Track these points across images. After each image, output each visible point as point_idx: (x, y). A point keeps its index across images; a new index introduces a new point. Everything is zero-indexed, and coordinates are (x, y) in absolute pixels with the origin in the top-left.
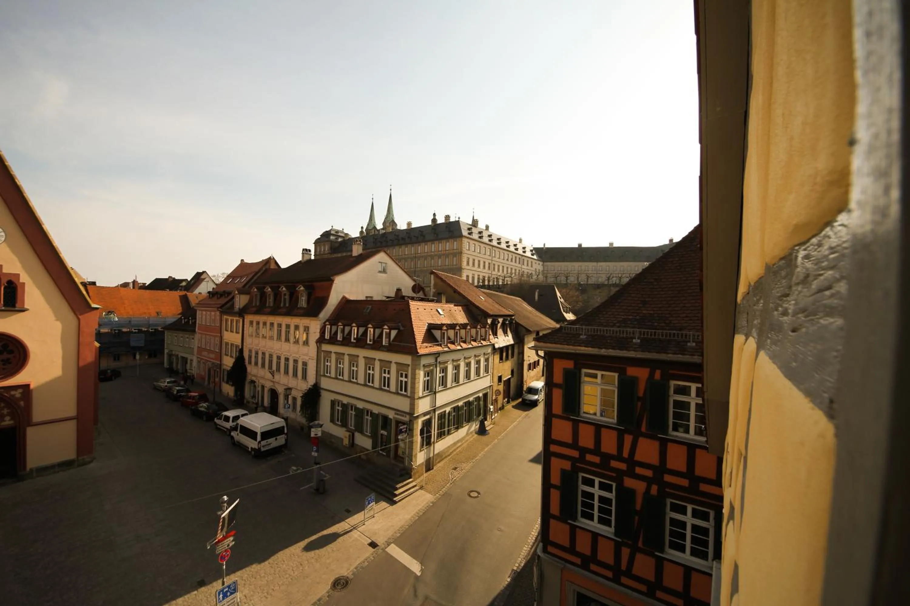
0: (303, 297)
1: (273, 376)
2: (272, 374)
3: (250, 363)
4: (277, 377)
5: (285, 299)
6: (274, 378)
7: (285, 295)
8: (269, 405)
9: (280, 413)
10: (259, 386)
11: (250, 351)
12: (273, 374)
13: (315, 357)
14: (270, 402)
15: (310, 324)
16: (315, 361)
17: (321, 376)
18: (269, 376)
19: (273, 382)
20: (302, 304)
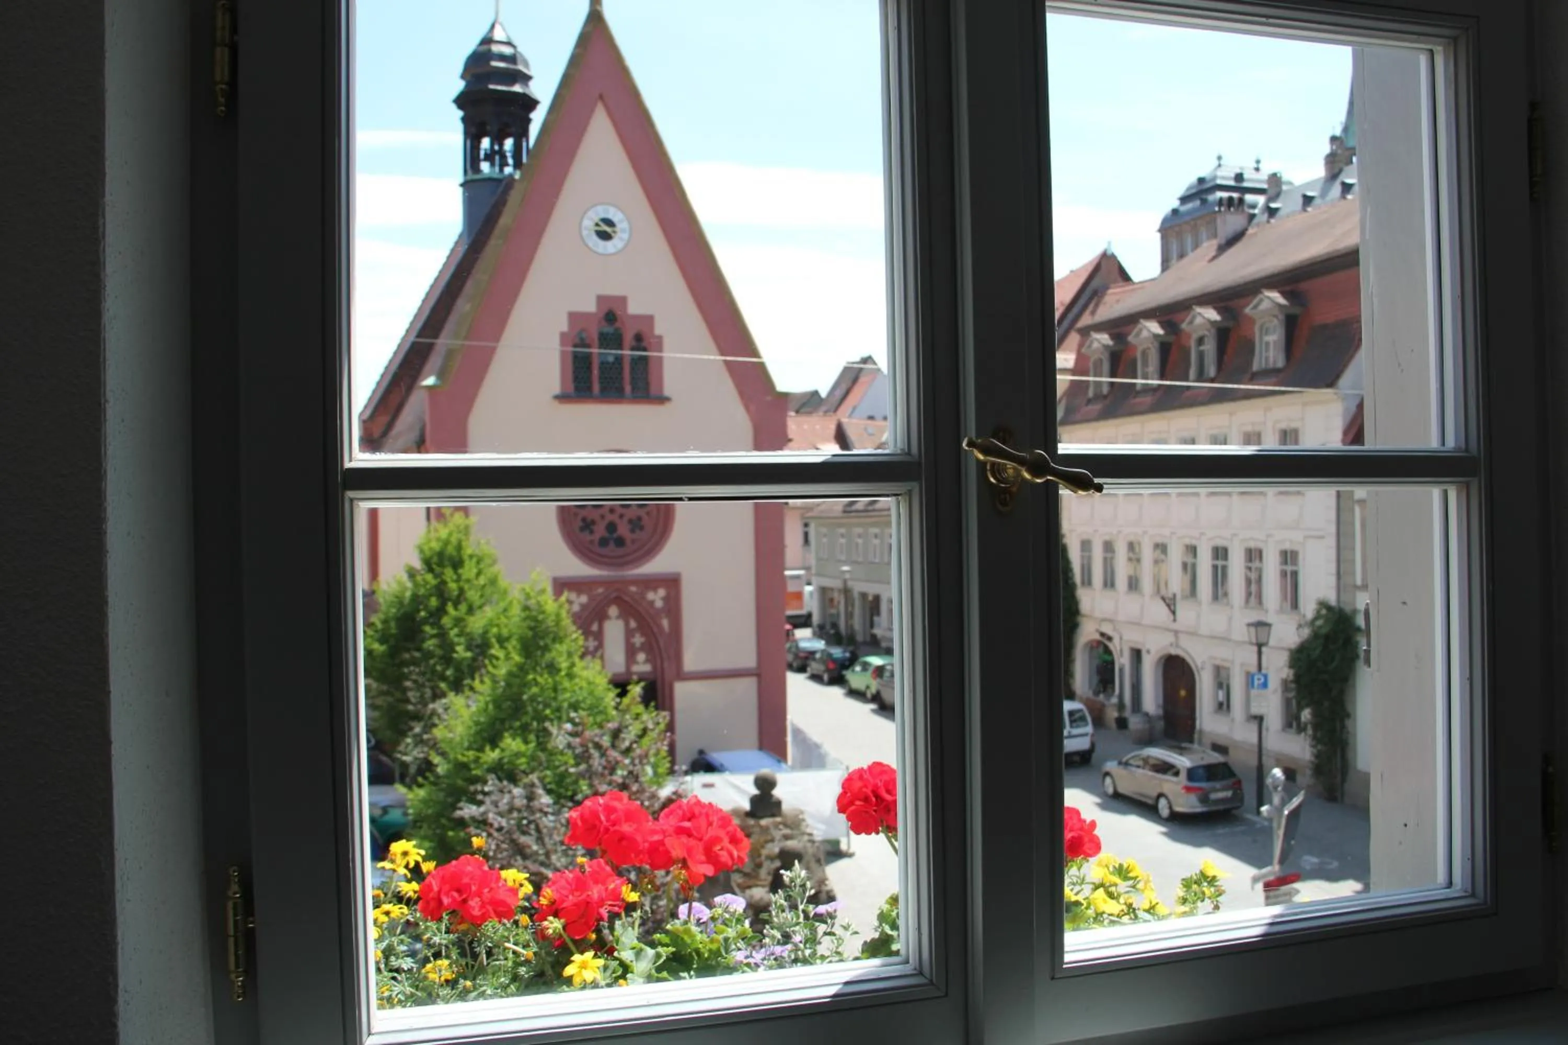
0: (1267, 333)
1: (1174, 613)
2: (1168, 606)
3: (1088, 581)
4: (1186, 612)
5: (1201, 356)
6: (1175, 620)
7: (1201, 341)
8: (1161, 712)
9: (1201, 731)
10: (1121, 651)
11: (1086, 545)
12: (1171, 604)
13: (1333, 529)
14: (1161, 701)
15: (1303, 419)
16: (1332, 541)
17: (1356, 587)
18: (1160, 612)
19: (1176, 633)
20: (1267, 359)
